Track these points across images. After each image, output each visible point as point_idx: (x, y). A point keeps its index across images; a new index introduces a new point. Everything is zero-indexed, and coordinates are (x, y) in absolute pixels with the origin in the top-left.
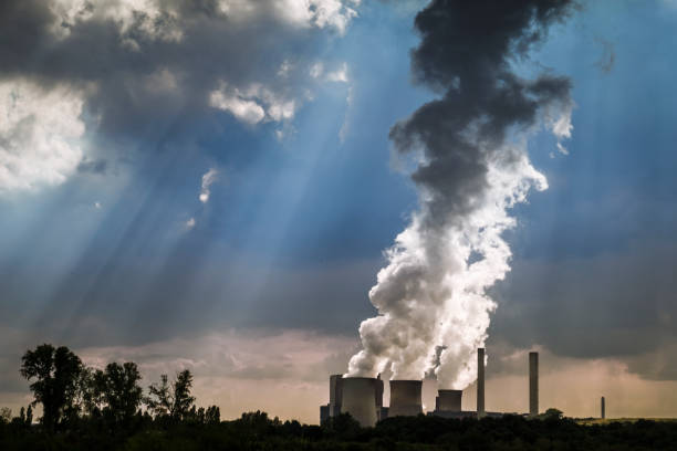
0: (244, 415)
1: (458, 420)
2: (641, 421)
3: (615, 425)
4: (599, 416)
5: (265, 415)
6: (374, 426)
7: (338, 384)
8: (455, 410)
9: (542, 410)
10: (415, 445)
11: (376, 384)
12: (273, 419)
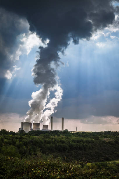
0: (1, 130)
1: (45, 131)
2: (83, 132)
3: (78, 133)
4: (76, 131)
5: (5, 130)
6: (28, 132)
7: (23, 124)
8: (46, 129)
9: (64, 129)
10: (34, 136)
11: (30, 124)
12: (7, 131)
